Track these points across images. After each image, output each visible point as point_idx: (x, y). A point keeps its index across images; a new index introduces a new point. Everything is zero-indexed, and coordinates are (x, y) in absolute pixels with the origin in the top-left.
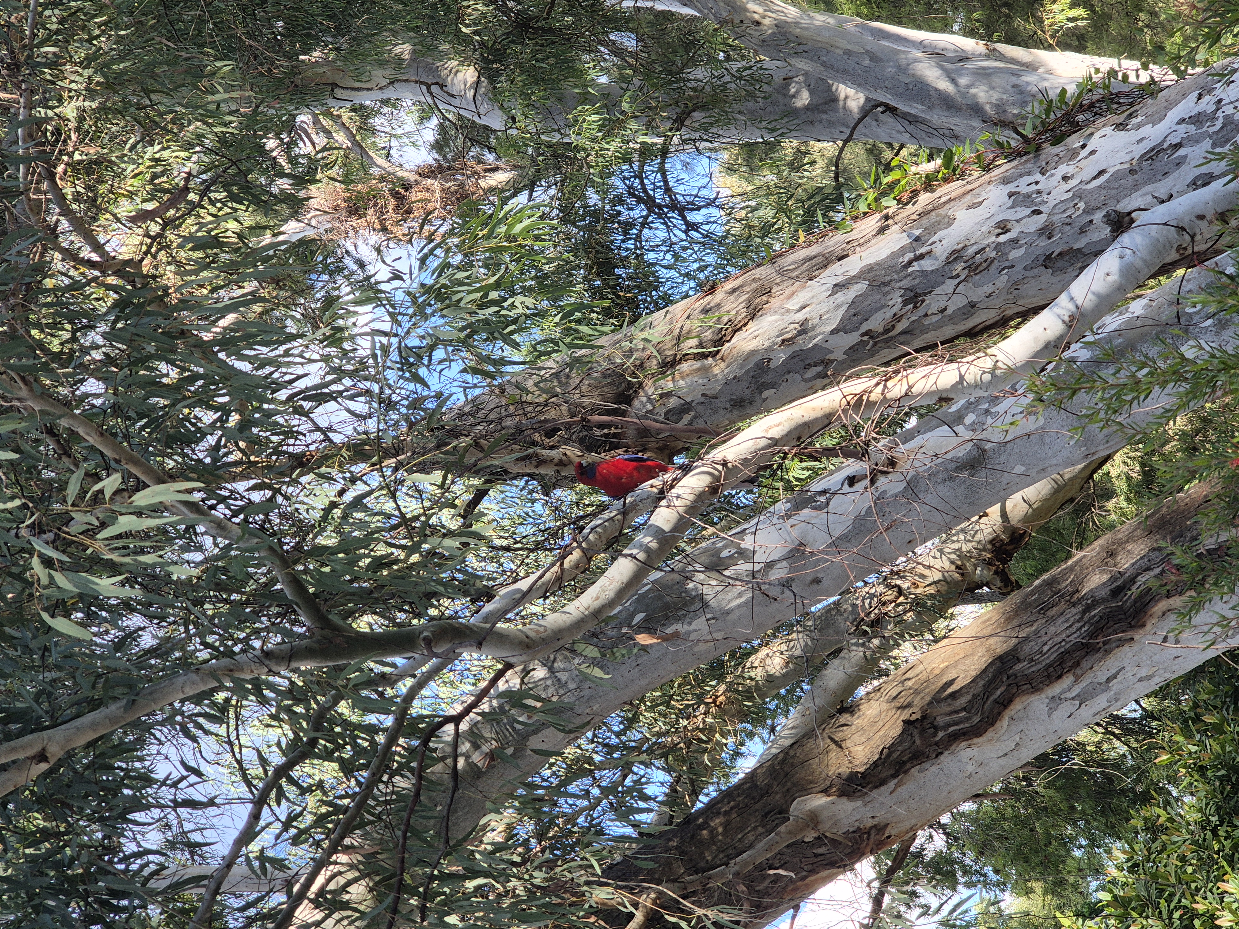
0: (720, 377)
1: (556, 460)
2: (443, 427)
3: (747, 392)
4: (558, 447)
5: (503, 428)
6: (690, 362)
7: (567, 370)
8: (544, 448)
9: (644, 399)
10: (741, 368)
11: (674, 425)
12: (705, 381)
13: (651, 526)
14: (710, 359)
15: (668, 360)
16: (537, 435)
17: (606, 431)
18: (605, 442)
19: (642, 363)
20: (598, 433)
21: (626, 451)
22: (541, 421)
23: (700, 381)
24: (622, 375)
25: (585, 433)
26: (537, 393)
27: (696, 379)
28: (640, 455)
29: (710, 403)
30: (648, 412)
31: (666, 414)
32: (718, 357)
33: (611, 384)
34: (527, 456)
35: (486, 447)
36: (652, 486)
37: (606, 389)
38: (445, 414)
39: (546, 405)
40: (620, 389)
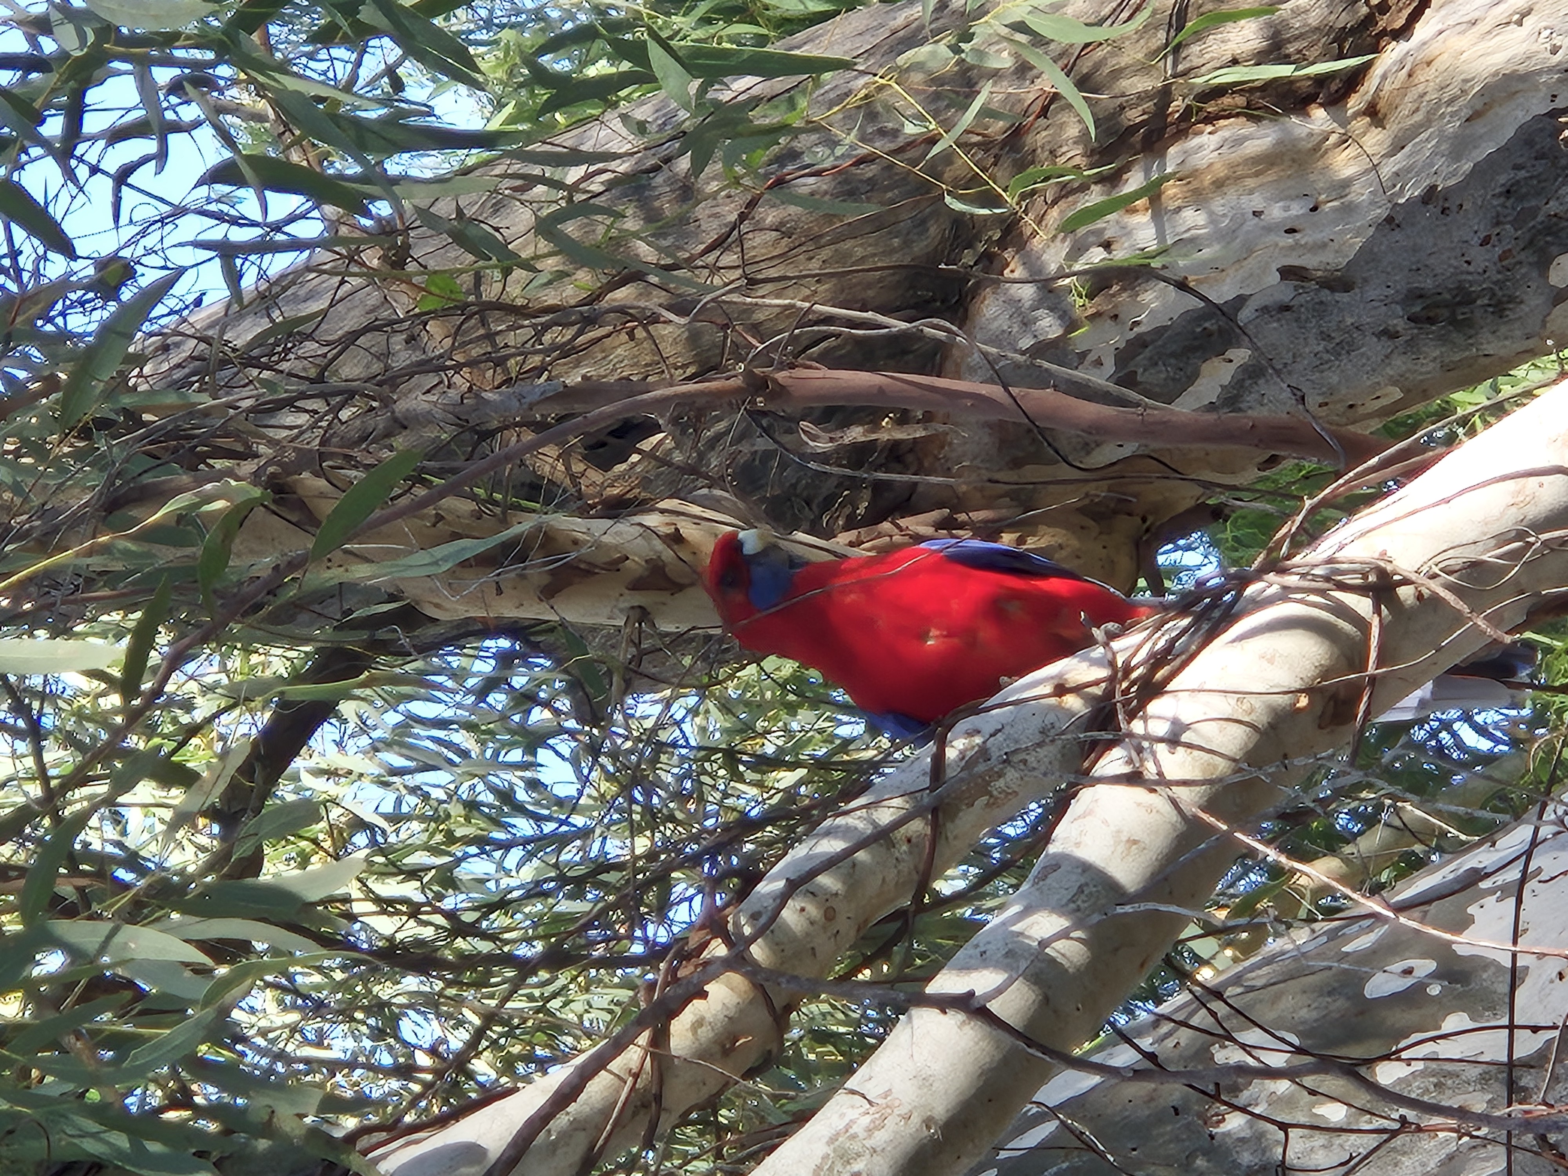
0: (1360, 193)
1: (635, 565)
2: (133, 418)
3: (1482, 258)
4: (642, 506)
5: (401, 424)
6: (1230, 128)
7: (684, 164)
8: (584, 512)
9: (1027, 292)
10: (1456, 154)
11: (1157, 410)
12: (1297, 209)
13: (1057, 864)
14: (1319, 114)
15: (1134, 116)
16: (552, 451)
17: (856, 434)
18: (854, 484)
19: (1017, 133)
20: (822, 446)
21: (947, 525)
22: (568, 394)
23: (1276, 212)
24: (924, 187)
25: (763, 444)
26: (551, 264)
27: (1257, 202)
28: (1007, 540)
29: (1320, 309)
30: (1043, 349)
31: (1123, 357)
32: (1355, 102)
33: (876, 224)
34: (507, 547)
35: (327, 508)
36: (1061, 690)
37: (857, 248)
38: (139, 360)
39: (589, 321)
40: (921, 247)
